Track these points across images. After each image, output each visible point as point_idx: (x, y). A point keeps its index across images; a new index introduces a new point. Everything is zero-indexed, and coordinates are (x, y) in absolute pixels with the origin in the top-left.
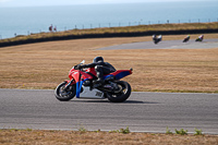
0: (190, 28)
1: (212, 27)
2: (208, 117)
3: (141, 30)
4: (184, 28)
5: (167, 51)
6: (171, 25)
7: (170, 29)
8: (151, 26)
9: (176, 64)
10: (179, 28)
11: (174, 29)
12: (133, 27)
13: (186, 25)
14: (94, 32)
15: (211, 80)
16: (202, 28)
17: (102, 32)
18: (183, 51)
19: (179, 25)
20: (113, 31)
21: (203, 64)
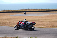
0: (34, 10)
1: (40, 10)
2: (38, 34)
3: (21, 11)
4: (33, 11)
5: (28, 16)
6: (29, 10)
7: (29, 11)
8: (24, 10)
9: (30, 20)
10: (31, 11)
11: (30, 11)
12: (19, 10)
13: (33, 10)
14: (9, 11)
15: (39, 24)
16: (37, 10)
17: (11, 11)
18: (32, 16)
19: (31, 10)
20: (14, 11)
21: (37, 20)
